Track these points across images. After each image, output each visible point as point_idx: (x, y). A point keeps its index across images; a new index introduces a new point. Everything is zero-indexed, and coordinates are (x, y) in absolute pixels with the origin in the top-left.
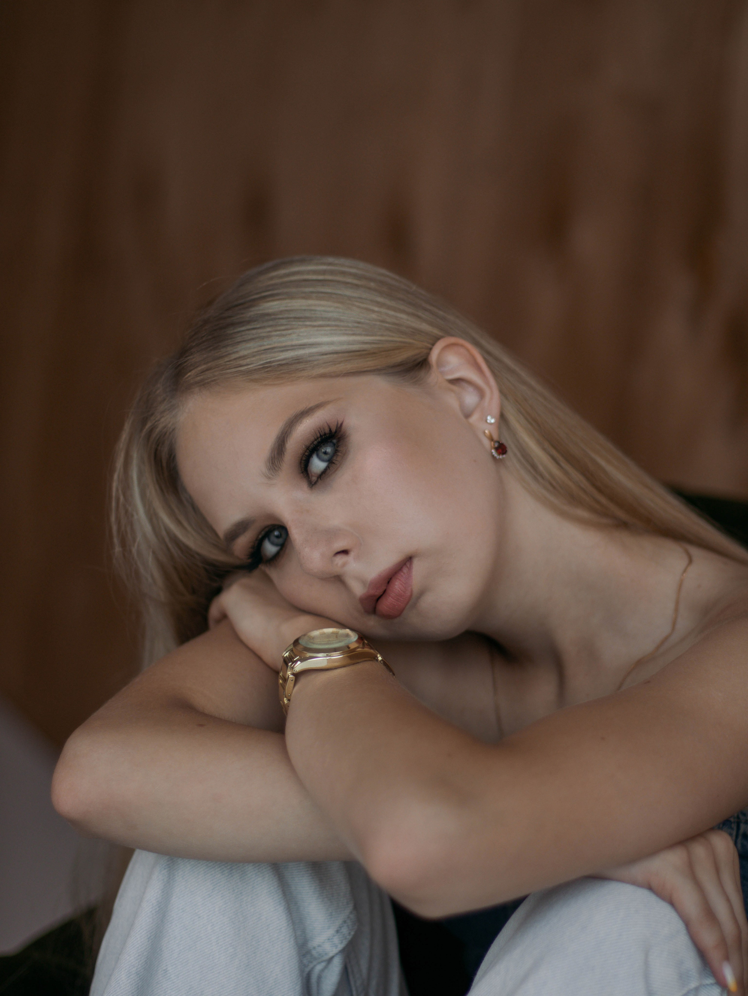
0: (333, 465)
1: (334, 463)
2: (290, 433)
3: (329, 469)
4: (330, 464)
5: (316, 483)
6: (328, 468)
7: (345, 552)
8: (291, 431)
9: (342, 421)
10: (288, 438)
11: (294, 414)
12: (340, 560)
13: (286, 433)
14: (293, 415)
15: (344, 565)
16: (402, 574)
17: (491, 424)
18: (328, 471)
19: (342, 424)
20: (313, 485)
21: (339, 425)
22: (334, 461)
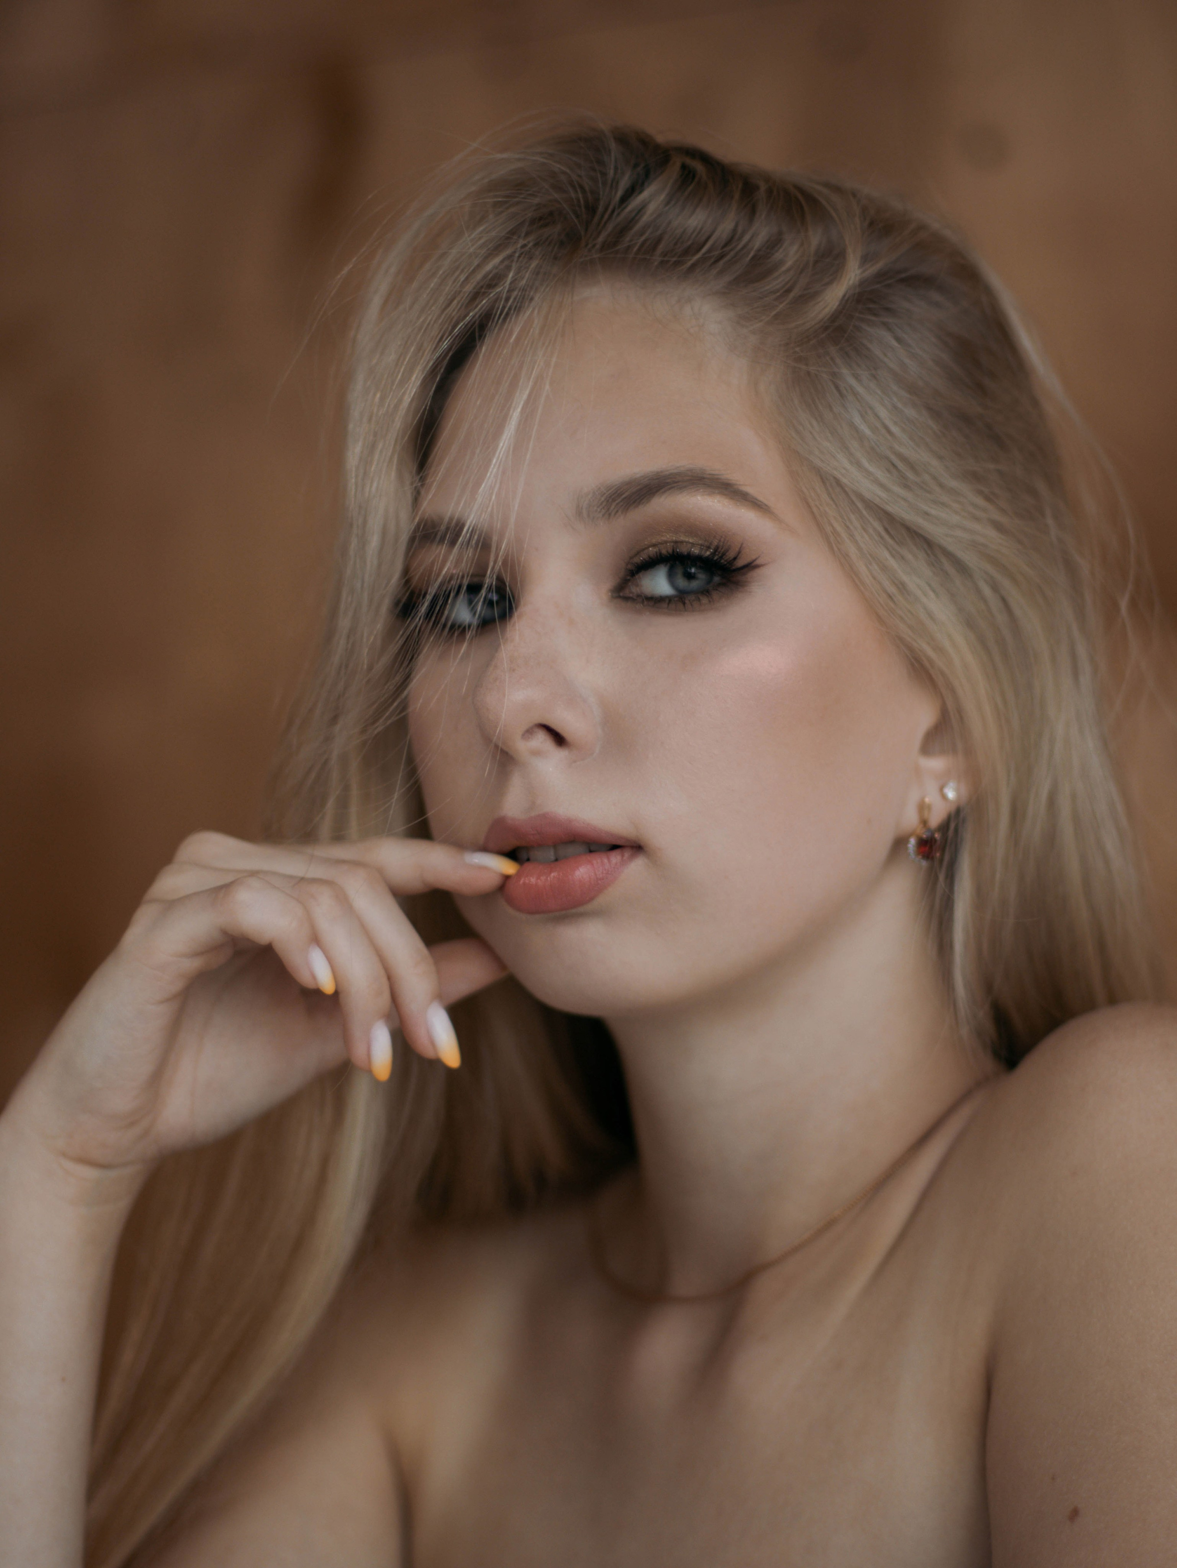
0: (681, 605)
1: (684, 604)
2: (680, 489)
3: (668, 604)
4: (676, 599)
5: (626, 599)
6: (667, 601)
7: (559, 739)
8: (685, 487)
9: (763, 563)
10: (670, 491)
11: (716, 472)
12: (541, 740)
13: (676, 482)
14: (713, 472)
15: (537, 753)
16: (606, 861)
17: (944, 797)
18: (665, 605)
19: (758, 566)
20: (620, 597)
21: (753, 564)
22: (687, 601)
